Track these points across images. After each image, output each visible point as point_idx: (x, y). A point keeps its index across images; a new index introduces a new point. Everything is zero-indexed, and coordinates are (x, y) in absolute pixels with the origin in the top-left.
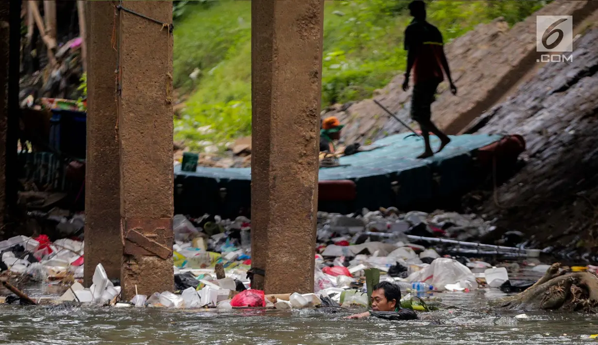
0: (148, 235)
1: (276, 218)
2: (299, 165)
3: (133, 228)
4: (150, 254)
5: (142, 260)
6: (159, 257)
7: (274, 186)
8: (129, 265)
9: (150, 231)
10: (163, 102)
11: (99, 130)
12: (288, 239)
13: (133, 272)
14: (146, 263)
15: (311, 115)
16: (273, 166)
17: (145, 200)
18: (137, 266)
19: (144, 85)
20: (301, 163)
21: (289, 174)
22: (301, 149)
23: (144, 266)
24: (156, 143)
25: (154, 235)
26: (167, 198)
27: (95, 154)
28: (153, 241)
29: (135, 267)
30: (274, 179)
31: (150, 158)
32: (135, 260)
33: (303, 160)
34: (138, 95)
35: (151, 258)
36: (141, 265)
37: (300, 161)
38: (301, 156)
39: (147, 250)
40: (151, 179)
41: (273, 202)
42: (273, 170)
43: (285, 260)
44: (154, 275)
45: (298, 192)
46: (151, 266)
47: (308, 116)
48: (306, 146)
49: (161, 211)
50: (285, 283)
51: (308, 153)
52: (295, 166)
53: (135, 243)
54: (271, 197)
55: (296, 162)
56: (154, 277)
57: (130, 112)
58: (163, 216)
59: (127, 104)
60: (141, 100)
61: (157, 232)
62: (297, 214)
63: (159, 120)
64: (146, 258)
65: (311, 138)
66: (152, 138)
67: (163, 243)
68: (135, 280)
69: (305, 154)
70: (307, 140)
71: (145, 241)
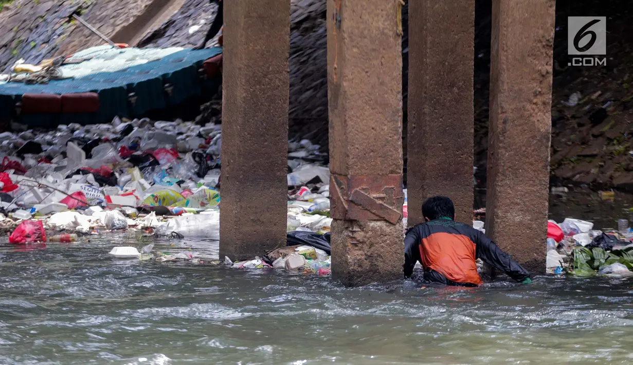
0: (375, 196)
1: (507, 169)
2: (534, 106)
3: (357, 188)
4: (377, 218)
5: (369, 225)
6: (386, 221)
7: (504, 131)
8: (353, 232)
9: (377, 190)
10: (391, 33)
12: (521, 195)
13: (358, 241)
14: (373, 229)
15: (547, 45)
16: (502, 108)
17: (371, 154)
18: (362, 233)
19: (369, 13)
20: (536, 104)
21: (522, 116)
22: (536, 87)
23: (370, 233)
24: (382, 84)
25: (382, 195)
26: (396, 150)
28: (380, 202)
29: (360, 235)
30: (505, 122)
31: (376, 102)
32: (360, 226)
33: (539, 100)
34: (362, 26)
35: (379, 223)
36: (367, 232)
37: (535, 101)
38: (536, 95)
39: (374, 214)
40: (378, 128)
41: (503, 151)
42: (503, 113)
43: (517, 219)
44: (382, 244)
45: (534, 137)
46: (379, 233)
47: (544, 47)
48: (541, 82)
49: (390, 166)
50: (519, 247)
51: (544, 90)
52: (528, 106)
53: (361, 205)
54: (501, 145)
55: (531, 102)
56: (382, 247)
57: (353, 46)
58: (392, 172)
59: (350, 37)
60: (366, 32)
61: (385, 191)
62: (532, 164)
63: (386, 56)
64: (372, 224)
65: (547, 73)
66: (379, 78)
67: (392, 204)
68: (360, 250)
69: (540, 92)
70: (543, 76)
71: (372, 202)
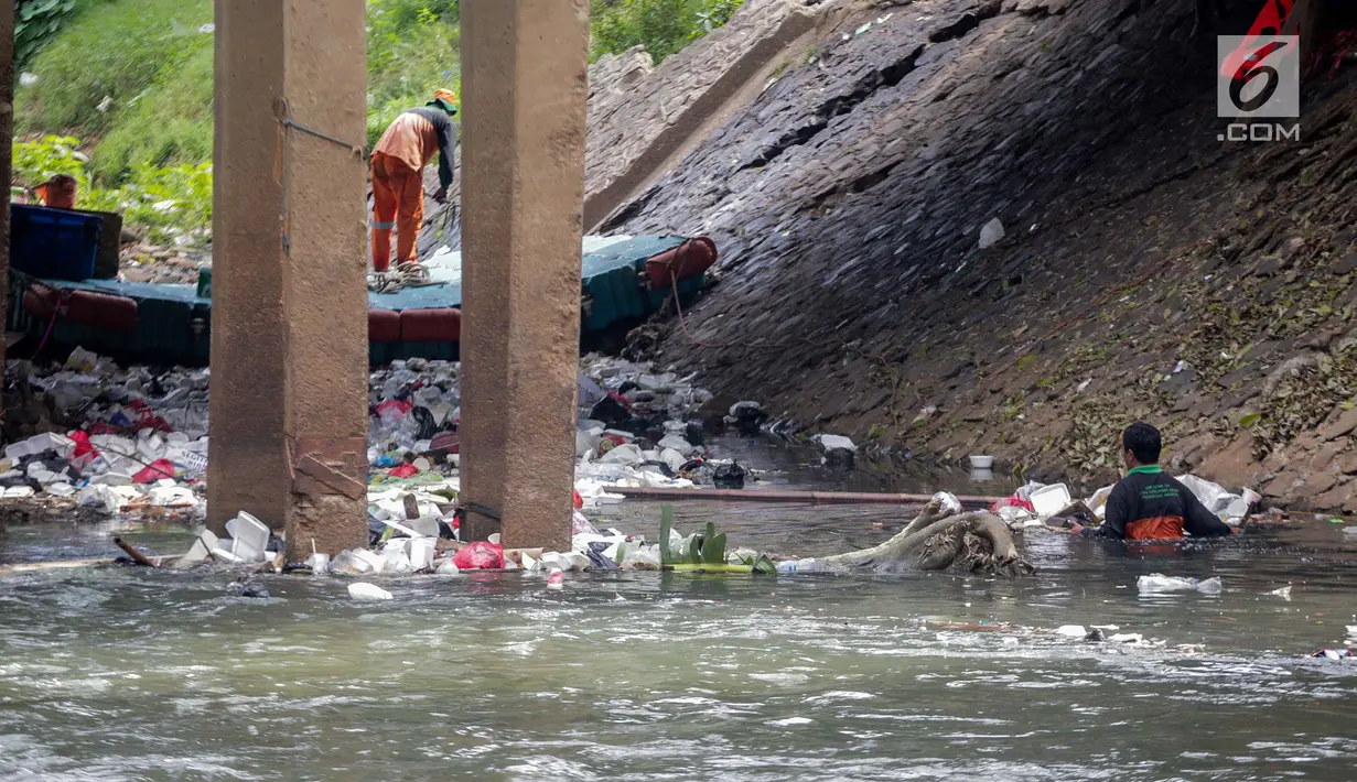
0: (329, 463)
1: (519, 434)
2: (554, 355)
3: (307, 452)
4: (333, 491)
5: (321, 501)
6: (346, 496)
7: (516, 386)
8: (301, 508)
9: (333, 456)
10: (352, 263)
11: (234, 298)
12: (536, 466)
13: (308, 519)
14: (328, 506)
15: (571, 279)
16: (513, 356)
17: (326, 412)
18: (313, 510)
19: (324, 238)
20: (557, 352)
21: (537, 368)
22: (555, 330)
23: (323, 510)
24: (342, 325)
25: (340, 463)
26: (359, 407)
27: (228, 334)
28: (337, 472)
29: (310, 512)
30: (516, 375)
31: (332, 347)
32: (310, 501)
33: (560, 347)
34: (315, 253)
35: (335, 498)
36: (319, 509)
37: (555, 348)
38: (556, 341)
39: (328, 486)
40: (335, 380)
41: (513, 410)
42: (514, 362)
43: (531, 497)
44: (340, 524)
45: (553, 394)
46: (335, 510)
47: (566, 281)
48: (563, 325)
49: (351, 427)
50: (533, 532)
51: (567, 336)
52: (546, 355)
53: (310, 475)
54: (511, 403)
55: (549, 350)
56: (339, 527)
57: (304, 279)
58: (353, 435)
59: (299, 267)
60: (320, 261)
61: (345, 460)
62: (550, 428)
63: (346, 292)
64: (327, 499)
65: (572, 313)
66: (336, 318)
67: (353, 475)
68: (310, 531)
69: (561, 337)
70: (565, 317)
71: (326, 471)
